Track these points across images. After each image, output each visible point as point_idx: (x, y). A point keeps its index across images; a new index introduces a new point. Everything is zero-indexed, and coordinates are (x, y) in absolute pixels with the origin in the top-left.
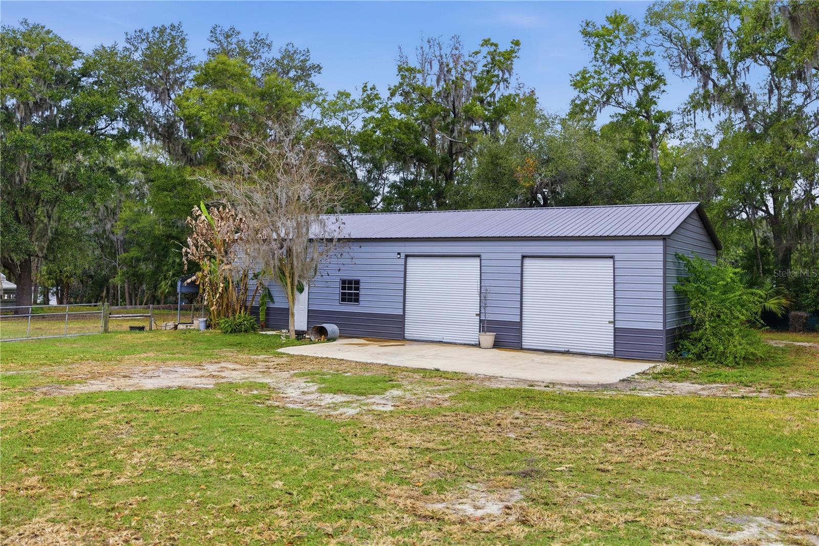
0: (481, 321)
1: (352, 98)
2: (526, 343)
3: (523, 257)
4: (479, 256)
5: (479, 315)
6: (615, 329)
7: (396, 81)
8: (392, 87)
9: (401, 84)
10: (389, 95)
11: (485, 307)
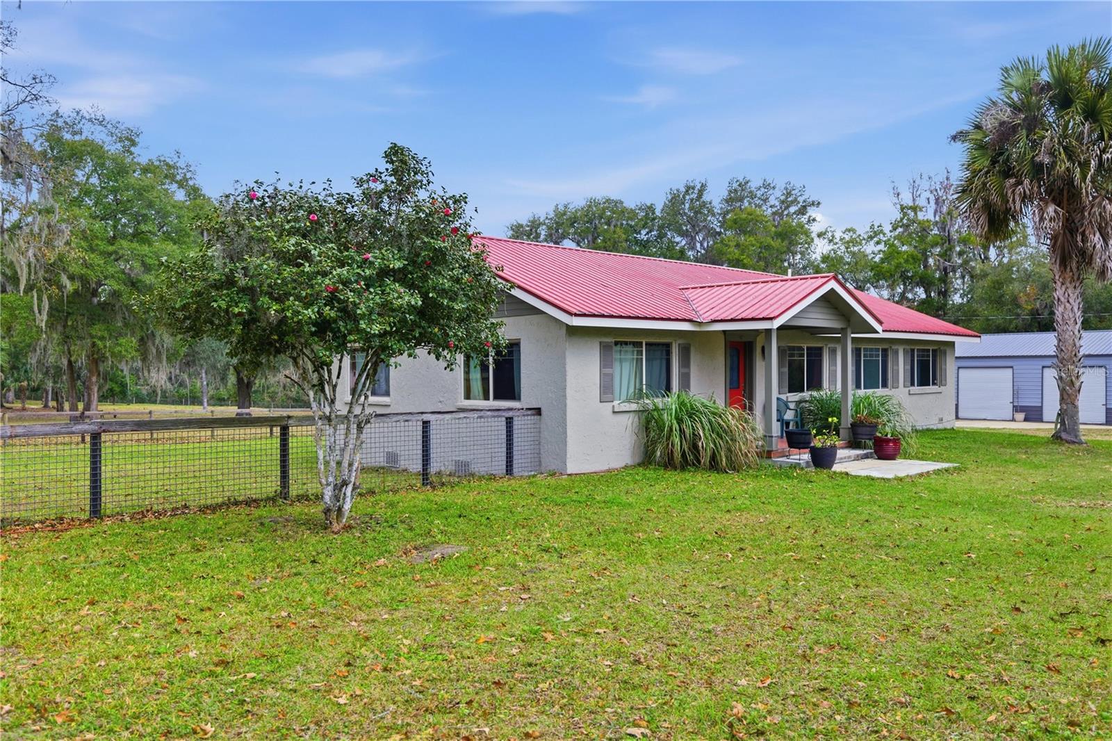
0: (1014, 406)
1: (858, 233)
2: (1045, 419)
3: (1043, 367)
4: (1012, 367)
5: (1013, 403)
6: (1107, 409)
7: (898, 216)
8: (893, 222)
9: (902, 219)
10: (891, 229)
11: (1018, 398)
